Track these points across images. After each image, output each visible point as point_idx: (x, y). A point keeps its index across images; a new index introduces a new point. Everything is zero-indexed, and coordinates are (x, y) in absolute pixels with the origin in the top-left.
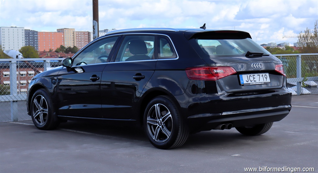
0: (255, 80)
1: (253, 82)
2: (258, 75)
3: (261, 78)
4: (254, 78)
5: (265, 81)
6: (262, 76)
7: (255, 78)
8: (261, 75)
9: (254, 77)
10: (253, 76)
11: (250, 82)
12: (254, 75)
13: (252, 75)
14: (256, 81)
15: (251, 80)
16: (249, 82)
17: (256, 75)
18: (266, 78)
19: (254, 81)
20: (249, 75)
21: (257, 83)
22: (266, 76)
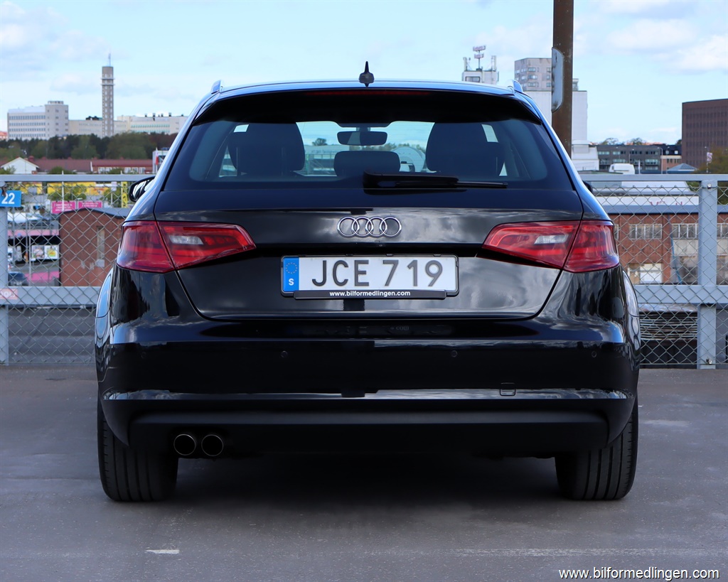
0: (361, 278)
1: (351, 286)
2: (385, 262)
3: (404, 273)
4: (358, 273)
5: (424, 287)
6: (413, 265)
7: (364, 273)
8: (403, 261)
9: (361, 267)
10: (357, 263)
11: (334, 287)
12: (366, 262)
13: (350, 261)
14: (367, 284)
15: (340, 280)
16: (329, 285)
17: (376, 260)
18: (435, 277)
19: (357, 283)
20: (331, 261)
21: (370, 294)
22: (434, 269)
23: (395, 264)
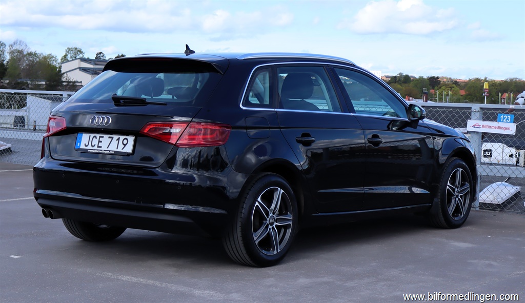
1: (96, 148)
2: (109, 137)
3: (115, 142)
5: (120, 150)
6: (118, 139)
7: (101, 142)
8: (116, 137)
9: (101, 139)
10: (100, 137)
12: (103, 137)
13: (98, 136)
14: (101, 147)
15: (93, 145)
16: (90, 147)
17: (106, 137)
18: (125, 145)
19: (98, 147)
20: (92, 135)
21: (101, 152)
22: (125, 142)
23: (112, 138)
